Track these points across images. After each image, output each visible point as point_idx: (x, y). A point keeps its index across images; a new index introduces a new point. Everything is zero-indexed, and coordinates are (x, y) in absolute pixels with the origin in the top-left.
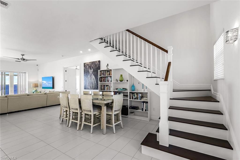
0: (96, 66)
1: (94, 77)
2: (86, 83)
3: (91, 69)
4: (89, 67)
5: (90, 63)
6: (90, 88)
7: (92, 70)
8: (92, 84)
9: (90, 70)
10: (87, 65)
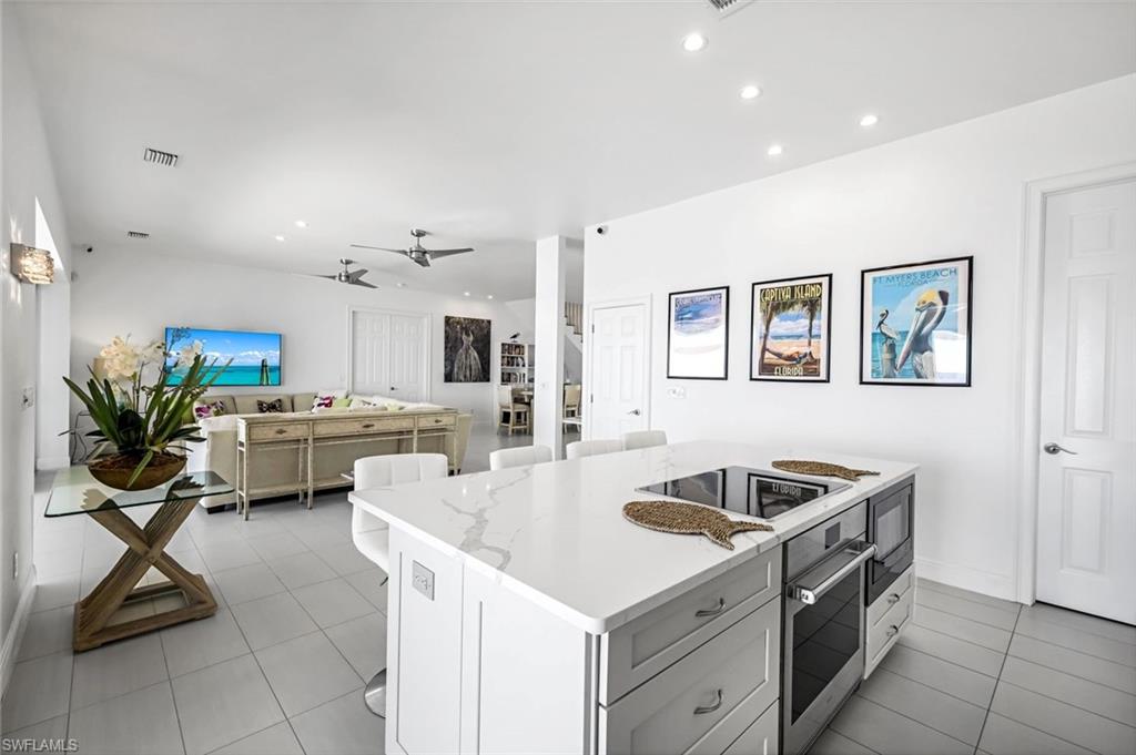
0: (481, 329)
1: (476, 354)
2: (453, 367)
3: (468, 335)
4: (462, 328)
5: (465, 319)
6: (463, 379)
7: (471, 338)
8: (471, 370)
9: (464, 336)
10: (458, 323)
